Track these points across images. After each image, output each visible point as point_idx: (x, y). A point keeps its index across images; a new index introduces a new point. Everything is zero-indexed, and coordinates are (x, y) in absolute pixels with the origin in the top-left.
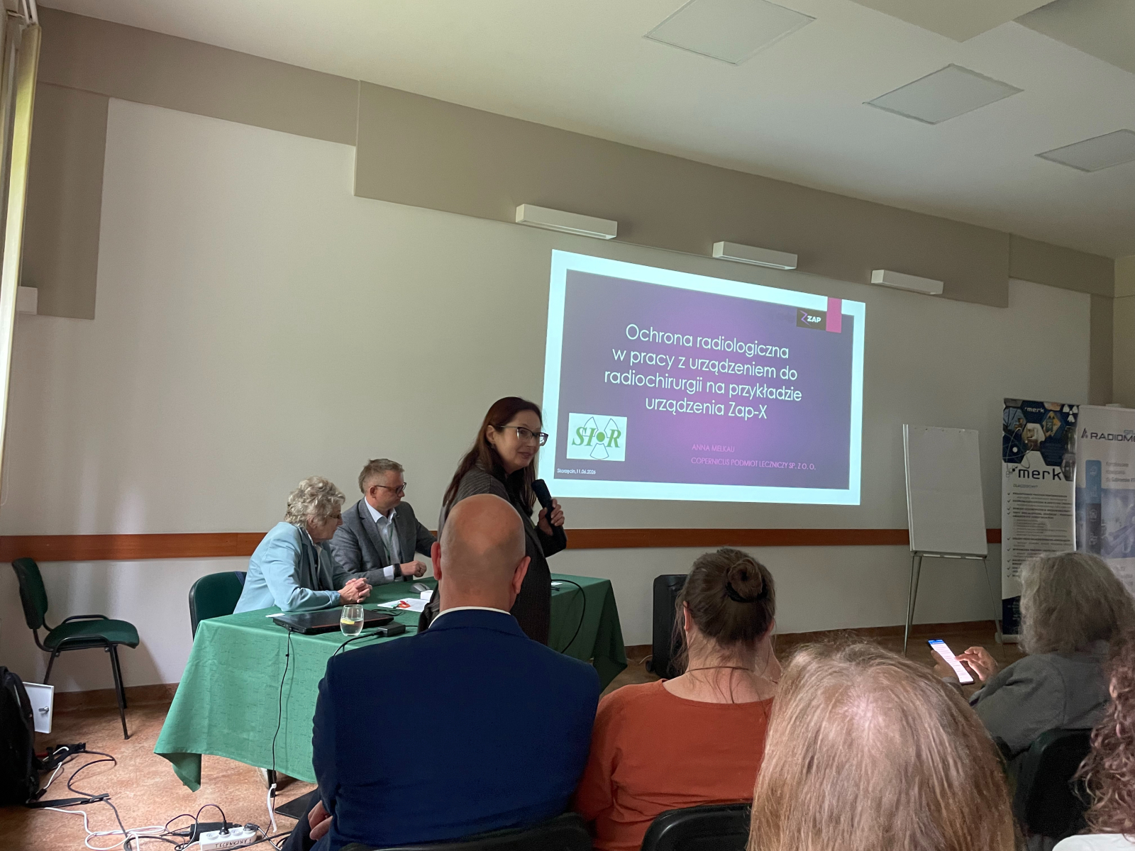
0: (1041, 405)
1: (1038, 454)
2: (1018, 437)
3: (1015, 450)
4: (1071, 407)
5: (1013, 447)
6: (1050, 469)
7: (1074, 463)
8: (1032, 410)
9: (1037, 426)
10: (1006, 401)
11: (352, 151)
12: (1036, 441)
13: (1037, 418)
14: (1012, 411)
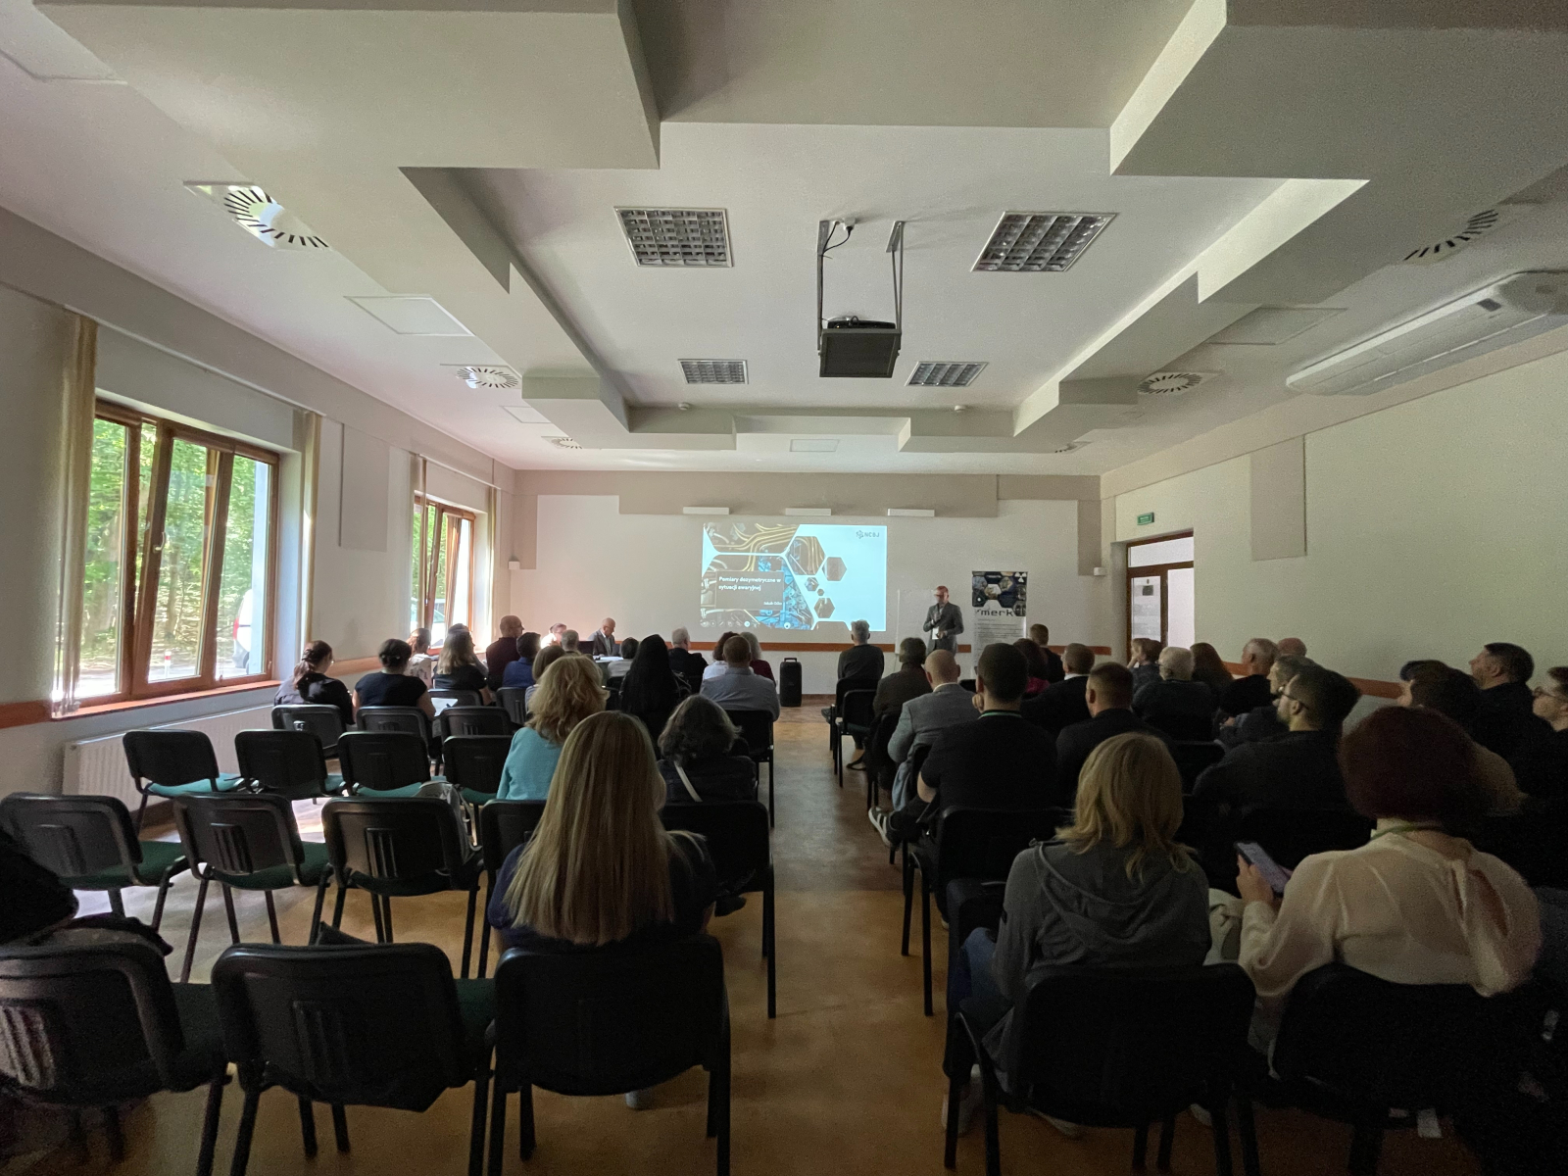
0: (999, 573)
1: (996, 602)
2: (982, 592)
3: (979, 600)
4: (1021, 573)
5: (980, 598)
6: (1005, 609)
7: (1024, 606)
8: (993, 578)
9: (996, 585)
10: (973, 573)
11: (618, 497)
12: (995, 594)
13: (997, 581)
14: (978, 578)
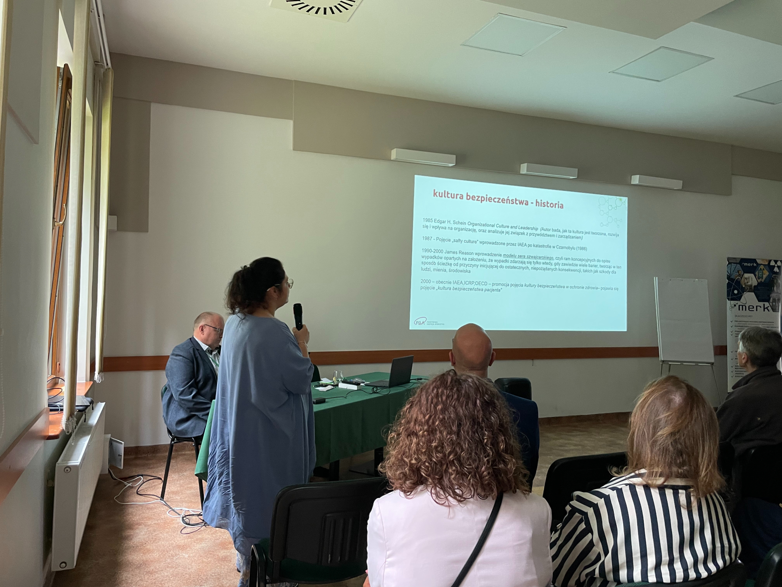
0: (754, 261)
1: (752, 294)
2: (738, 283)
3: (736, 292)
4: (776, 262)
5: (734, 290)
6: (761, 304)
7: (779, 300)
8: (748, 265)
9: (752, 275)
10: (729, 259)
11: (291, 122)
12: (751, 286)
13: (752, 270)
14: (733, 266)
